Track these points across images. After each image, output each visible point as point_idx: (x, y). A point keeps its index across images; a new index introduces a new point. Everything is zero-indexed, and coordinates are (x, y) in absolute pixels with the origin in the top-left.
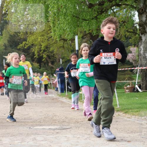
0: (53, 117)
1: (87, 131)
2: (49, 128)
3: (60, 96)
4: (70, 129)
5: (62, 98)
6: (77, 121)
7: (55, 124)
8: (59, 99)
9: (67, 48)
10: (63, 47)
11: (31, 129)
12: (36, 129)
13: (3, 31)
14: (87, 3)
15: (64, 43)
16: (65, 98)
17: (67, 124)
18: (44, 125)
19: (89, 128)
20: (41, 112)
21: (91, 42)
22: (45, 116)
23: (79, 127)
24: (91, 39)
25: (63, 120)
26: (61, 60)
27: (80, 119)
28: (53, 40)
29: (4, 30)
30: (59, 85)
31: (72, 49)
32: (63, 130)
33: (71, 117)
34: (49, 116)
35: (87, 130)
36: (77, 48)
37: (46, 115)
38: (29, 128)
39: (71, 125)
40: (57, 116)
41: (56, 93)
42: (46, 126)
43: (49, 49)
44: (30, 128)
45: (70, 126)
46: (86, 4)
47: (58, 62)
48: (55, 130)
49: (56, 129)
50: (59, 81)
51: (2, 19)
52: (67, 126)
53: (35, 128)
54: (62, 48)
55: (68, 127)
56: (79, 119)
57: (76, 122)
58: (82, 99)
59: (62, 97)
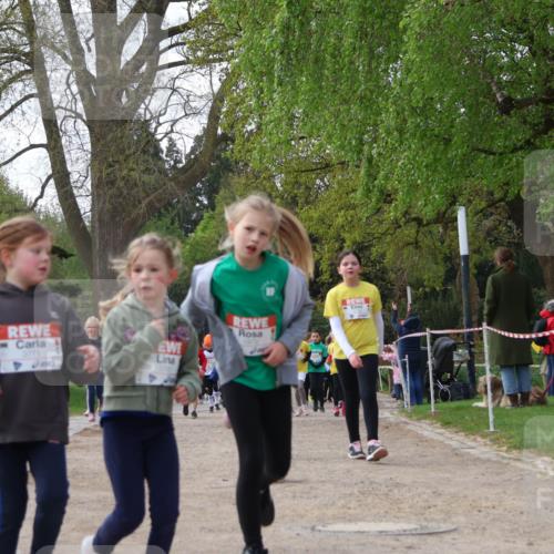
0: (390, 491)
1: (514, 542)
2: (380, 529)
3: (410, 416)
4: (455, 535)
5: (416, 423)
6: (474, 504)
7: (399, 515)
8: (409, 427)
9: (429, 247)
10: (416, 244)
11: (317, 534)
12: (334, 532)
13: (217, 193)
14: (498, 96)
15: (418, 232)
16: (427, 421)
17: (442, 516)
18: (360, 520)
19: (521, 531)
20: (348, 471)
21: (510, 227)
22: (361, 485)
23: (484, 529)
24: (510, 218)
25: (427, 501)
26: (409, 289)
27: (487, 499)
28: (381, 222)
29: (222, 192)
30: (405, 377)
31: (448, 252)
32: (430, 539)
33: (452, 490)
34: (375, 486)
35: (511, 539)
36: (464, 250)
37: (367, 482)
38: (309, 531)
39: (454, 520)
40: (405, 486)
41: (395, 405)
42: (369, 521)
43: (368, 253)
44: (313, 529)
45: (453, 523)
46: (494, 99)
47: (400, 298)
48: (400, 538)
49: (404, 533)
50: (404, 364)
51: (213, 154)
52: (442, 525)
53: (331, 528)
54: (411, 248)
55: (444, 527)
56: (480, 498)
57: (474, 508)
58: (488, 428)
59: (419, 420)
